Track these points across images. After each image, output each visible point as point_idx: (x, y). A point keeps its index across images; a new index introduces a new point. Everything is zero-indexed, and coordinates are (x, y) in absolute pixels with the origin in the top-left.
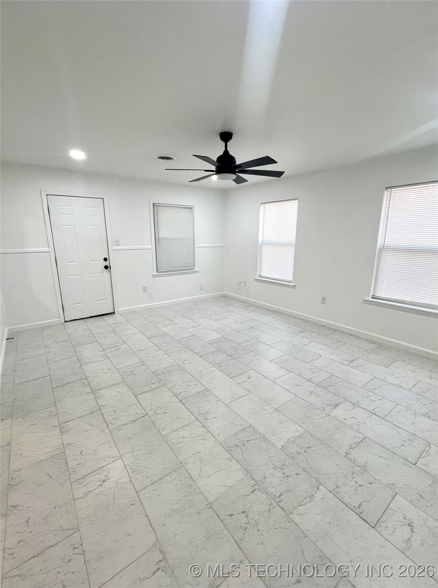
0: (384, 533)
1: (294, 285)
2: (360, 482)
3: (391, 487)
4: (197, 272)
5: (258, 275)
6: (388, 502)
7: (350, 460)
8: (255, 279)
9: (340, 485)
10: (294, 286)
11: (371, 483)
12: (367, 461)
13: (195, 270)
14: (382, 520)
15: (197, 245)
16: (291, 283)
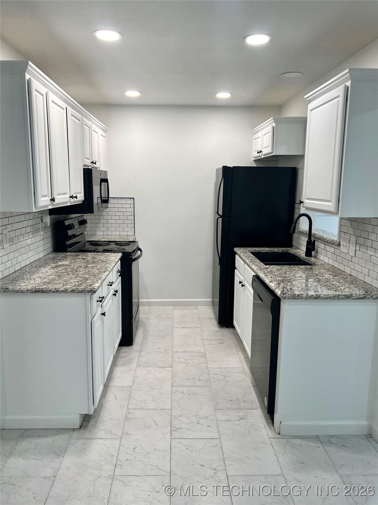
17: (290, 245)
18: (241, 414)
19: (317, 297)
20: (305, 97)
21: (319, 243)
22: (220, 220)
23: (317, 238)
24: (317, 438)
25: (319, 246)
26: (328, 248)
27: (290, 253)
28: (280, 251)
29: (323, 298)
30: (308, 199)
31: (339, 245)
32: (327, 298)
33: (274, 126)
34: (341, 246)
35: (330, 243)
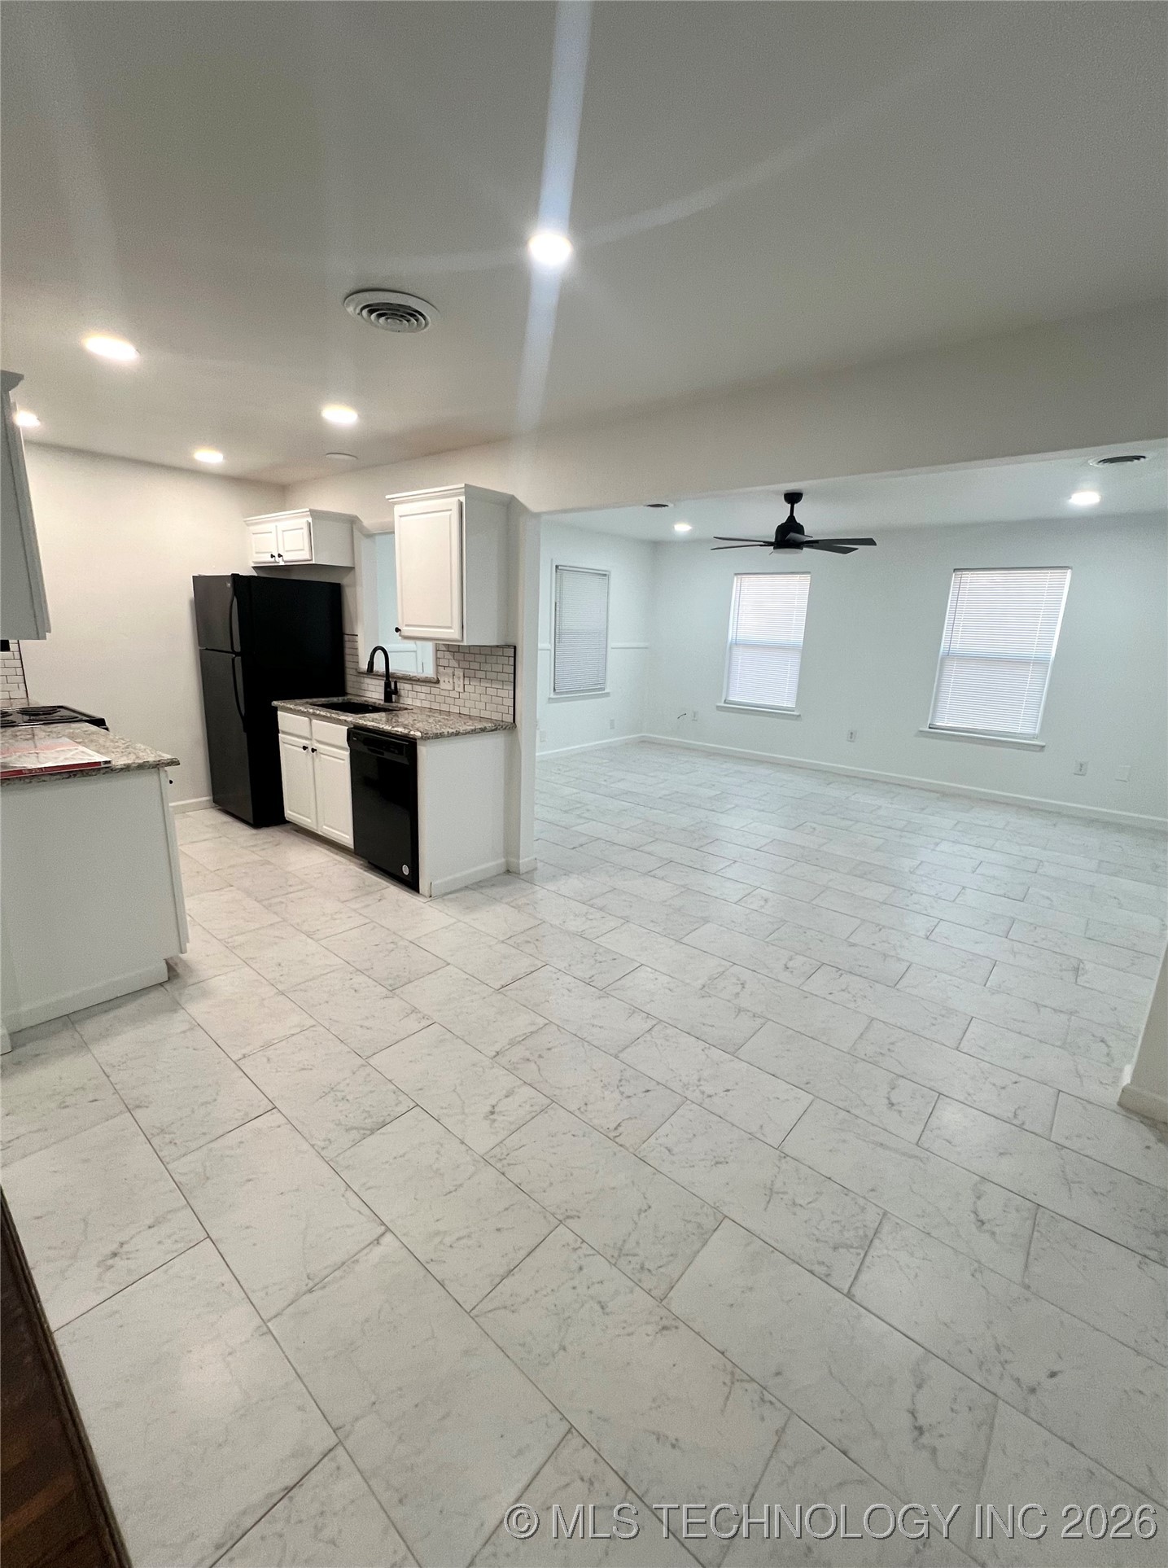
1: (798, 714)
4: (608, 694)
5: (723, 701)
8: (718, 707)
10: (799, 716)
13: (606, 691)
15: (611, 644)
16: (793, 711)
17: (344, 693)
18: (378, 896)
19: (457, 734)
20: (387, 497)
21: (402, 684)
22: (238, 660)
23: (399, 678)
24: (466, 888)
25: (404, 687)
26: (417, 688)
27: (354, 703)
28: (340, 701)
29: (463, 734)
30: (407, 625)
31: (438, 682)
32: (467, 733)
33: (310, 521)
34: (441, 682)
35: (423, 681)
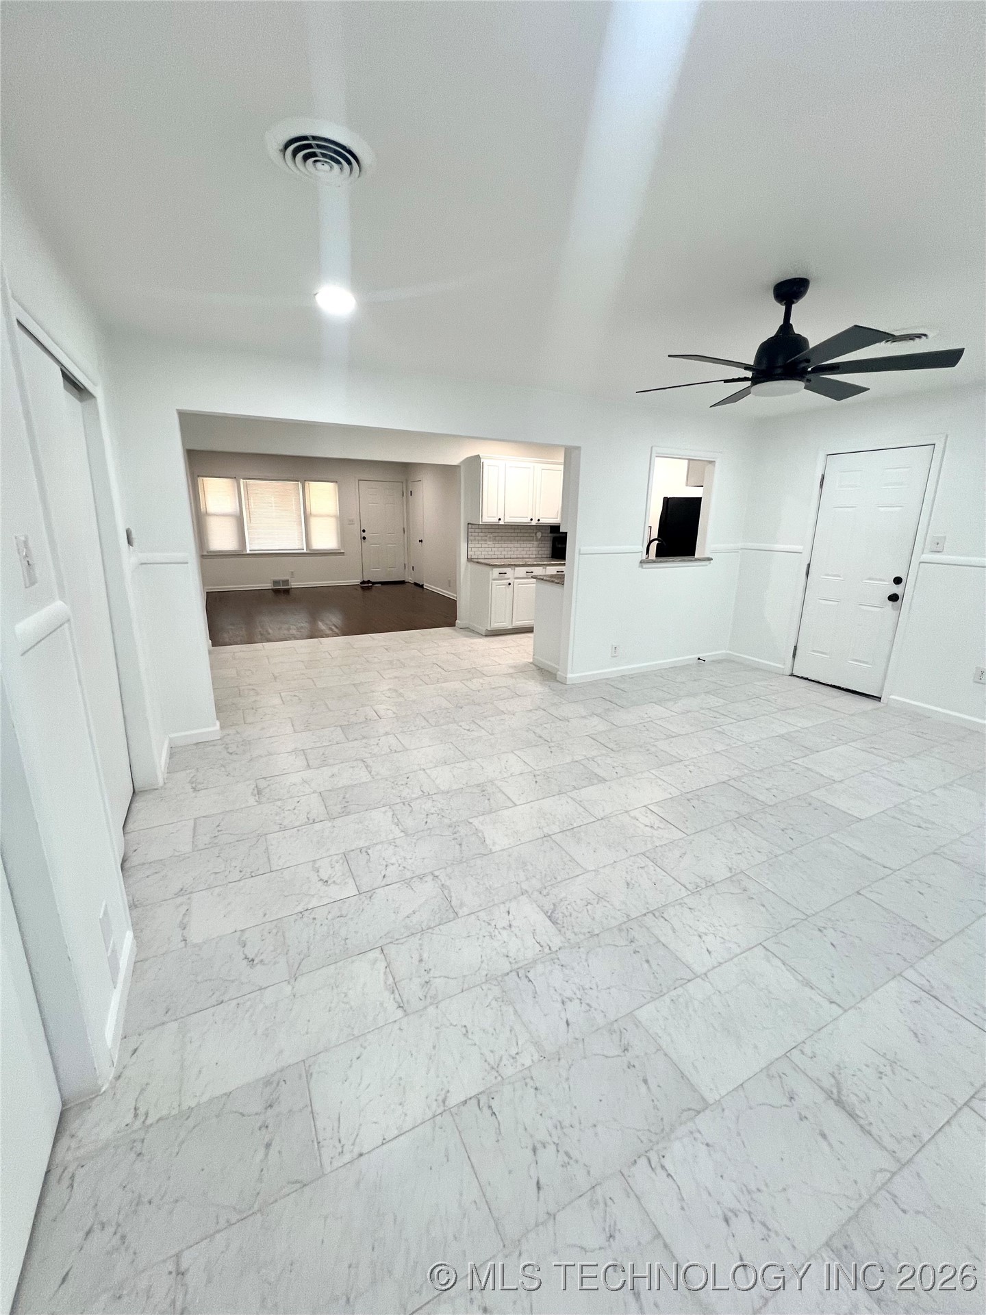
0: (335, 858)
2: (391, 868)
3: (370, 894)
6: (357, 879)
7: (424, 876)
9: (397, 849)
11: (384, 877)
12: (415, 892)
14: (346, 863)
